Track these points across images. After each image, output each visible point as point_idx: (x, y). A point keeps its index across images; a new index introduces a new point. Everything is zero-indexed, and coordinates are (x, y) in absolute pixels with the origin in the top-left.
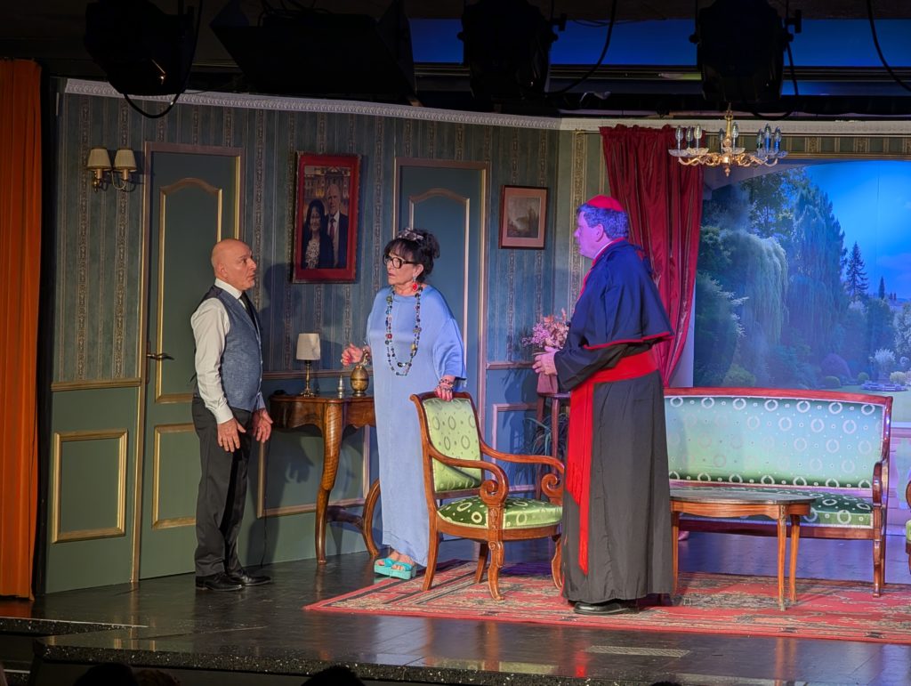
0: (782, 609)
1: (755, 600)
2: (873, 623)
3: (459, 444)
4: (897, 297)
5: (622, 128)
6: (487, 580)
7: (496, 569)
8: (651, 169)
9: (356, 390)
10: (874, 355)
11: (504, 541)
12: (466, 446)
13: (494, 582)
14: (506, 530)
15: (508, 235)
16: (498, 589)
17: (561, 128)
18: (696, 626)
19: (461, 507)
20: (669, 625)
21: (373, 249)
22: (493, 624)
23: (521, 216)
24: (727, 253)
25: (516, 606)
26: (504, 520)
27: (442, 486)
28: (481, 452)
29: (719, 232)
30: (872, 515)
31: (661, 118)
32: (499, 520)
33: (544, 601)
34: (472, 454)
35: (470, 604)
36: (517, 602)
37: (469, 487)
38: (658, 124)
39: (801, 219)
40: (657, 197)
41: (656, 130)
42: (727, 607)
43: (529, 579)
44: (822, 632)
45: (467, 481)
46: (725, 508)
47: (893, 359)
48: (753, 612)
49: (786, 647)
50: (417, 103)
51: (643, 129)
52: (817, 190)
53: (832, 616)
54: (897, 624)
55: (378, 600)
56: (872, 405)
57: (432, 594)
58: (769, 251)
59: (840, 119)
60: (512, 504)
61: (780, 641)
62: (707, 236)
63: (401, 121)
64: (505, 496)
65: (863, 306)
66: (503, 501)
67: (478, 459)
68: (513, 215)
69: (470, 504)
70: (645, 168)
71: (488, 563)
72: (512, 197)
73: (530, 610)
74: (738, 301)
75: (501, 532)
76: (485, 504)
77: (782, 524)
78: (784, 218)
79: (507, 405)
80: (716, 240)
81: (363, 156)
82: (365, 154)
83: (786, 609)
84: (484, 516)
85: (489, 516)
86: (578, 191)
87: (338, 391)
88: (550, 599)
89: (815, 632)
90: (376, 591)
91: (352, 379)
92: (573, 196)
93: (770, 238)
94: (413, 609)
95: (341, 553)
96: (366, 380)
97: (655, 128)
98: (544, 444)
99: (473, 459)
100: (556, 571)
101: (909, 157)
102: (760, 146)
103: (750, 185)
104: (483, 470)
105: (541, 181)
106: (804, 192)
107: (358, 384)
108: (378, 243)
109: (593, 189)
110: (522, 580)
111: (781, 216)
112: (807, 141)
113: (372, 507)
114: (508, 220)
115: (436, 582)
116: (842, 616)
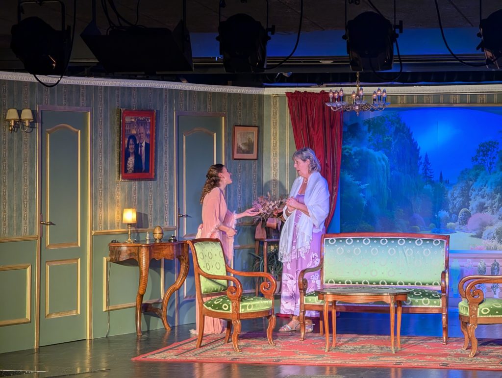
0: (394, 352)
1: (378, 348)
2: (444, 359)
3: (214, 267)
4: (450, 182)
5: (297, 93)
6: (232, 341)
7: (236, 335)
8: (314, 115)
9: (156, 239)
10: (438, 214)
11: (240, 320)
12: (218, 268)
13: (236, 342)
14: (241, 314)
15: (237, 153)
16: (238, 346)
17: (265, 94)
18: (347, 363)
19: (217, 302)
20: (333, 362)
21: (164, 161)
22: (236, 365)
23: (244, 142)
24: (356, 160)
25: (248, 355)
26: (241, 308)
27: (206, 290)
28: (227, 271)
29: (352, 148)
30: (441, 300)
31: (319, 87)
32: (237, 308)
33: (263, 352)
34: (222, 272)
35: (223, 355)
36: (249, 353)
37: (220, 290)
38: (317, 90)
39: (396, 141)
40: (317, 131)
41: (316, 93)
42: (363, 353)
43: (254, 340)
44: (416, 364)
45: (219, 287)
46: (361, 298)
47: (448, 216)
48: (377, 355)
49: (396, 372)
50: (185, 81)
51: (309, 93)
52: (405, 124)
53: (421, 356)
54: (456, 358)
55: (172, 354)
56: (439, 240)
57: (201, 350)
58: (379, 158)
59: (416, 85)
60: (244, 299)
61: (393, 370)
62: (346, 151)
63: (177, 91)
64: (241, 294)
65: (431, 187)
66: (239, 298)
67: (225, 275)
68: (240, 141)
69: (222, 300)
70: (311, 114)
71: (232, 332)
72: (239, 131)
73: (256, 356)
74: (363, 186)
75: (239, 314)
76: (230, 299)
77: (392, 306)
78: (387, 140)
79: (239, 246)
80: (350, 153)
81: (157, 111)
82: (158, 109)
83: (396, 352)
84: (229, 306)
85: (232, 306)
86: (275, 128)
87: (146, 240)
88: (267, 351)
89: (412, 364)
90: (171, 349)
91: (154, 233)
92: (272, 130)
93: (380, 151)
94: (192, 358)
95: (150, 329)
96: (162, 233)
97: (316, 92)
98: (259, 267)
99: (222, 275)
100: (269, 335)
101: (455, 105)
102: (375, 100)
103: (368, 122)
104: (228, 281)
105: (255, 123)
106: (398, 126)
107: (158, 236)
108: (166, 158)
109: (283, 126)
110: (250, 341)
111: (385, 139)
112: (399, 98)
113: (166, 303)
114: (237, 144)
115: (203, 343)
116: (426, 355)
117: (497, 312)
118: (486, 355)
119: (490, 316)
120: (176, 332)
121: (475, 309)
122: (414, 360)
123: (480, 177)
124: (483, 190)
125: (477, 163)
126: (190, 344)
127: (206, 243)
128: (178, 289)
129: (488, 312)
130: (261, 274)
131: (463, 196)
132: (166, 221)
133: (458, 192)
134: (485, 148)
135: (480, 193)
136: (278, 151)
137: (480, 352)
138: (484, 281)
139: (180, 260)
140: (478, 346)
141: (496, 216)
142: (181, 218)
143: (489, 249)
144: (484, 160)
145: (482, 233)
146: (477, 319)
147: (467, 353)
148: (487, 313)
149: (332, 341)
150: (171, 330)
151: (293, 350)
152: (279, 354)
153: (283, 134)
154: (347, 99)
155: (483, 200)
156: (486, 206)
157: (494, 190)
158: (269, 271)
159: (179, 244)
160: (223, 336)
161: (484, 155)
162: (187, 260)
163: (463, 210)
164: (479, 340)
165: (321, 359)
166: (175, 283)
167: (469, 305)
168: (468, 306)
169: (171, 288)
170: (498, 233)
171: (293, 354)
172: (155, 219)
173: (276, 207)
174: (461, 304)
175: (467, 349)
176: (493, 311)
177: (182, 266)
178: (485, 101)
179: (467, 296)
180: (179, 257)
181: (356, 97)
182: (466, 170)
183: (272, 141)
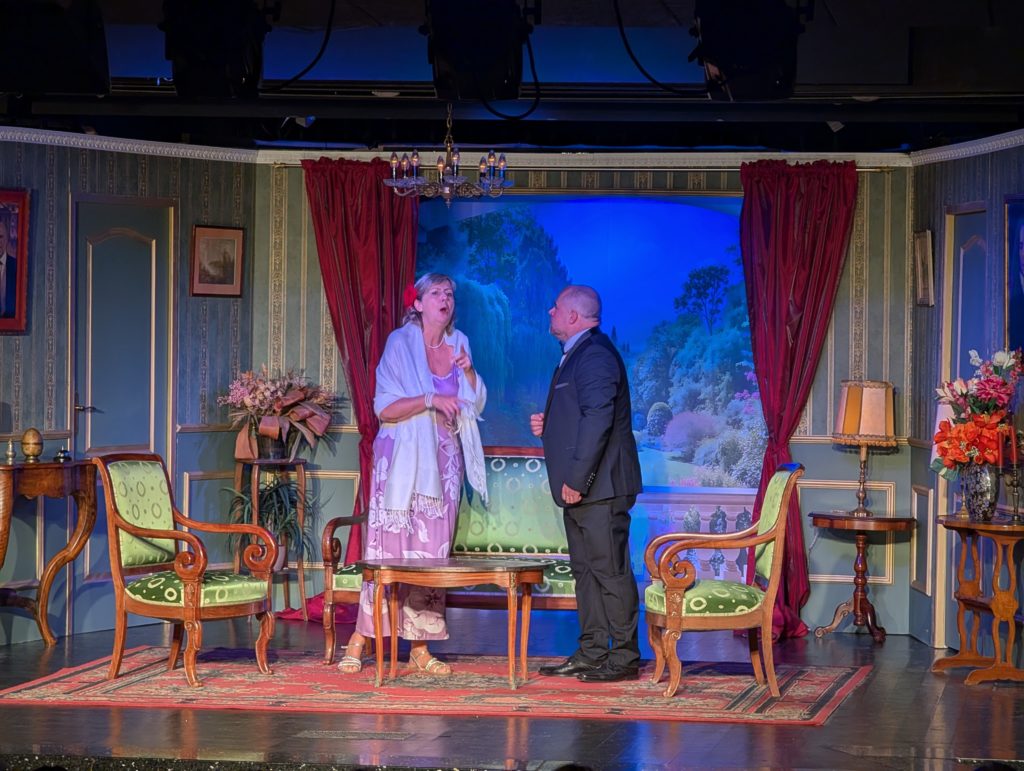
0: (513, 688)
1: (482, 680)
2: (613, 699)
3: (149, 512)
4: (631, 348)
5: (325, 161)
6: (183, 666)
7: (193, 653)
8: (360, 207)
9: (28, 456)
11: (202, 621)
12: (157, 515)
13: (191, 668)
14: (204, 608)
15: (200, 282)
16: (196, 675)
17: (258, 162)
18: (420, 707)
19: (153, 584)
20: (389, 707)
21: (46, 296)
22: (190, 713)
23: (215, 260)
25: (216, 693)
26: (202, 596)
27: (130, 560)
28: (175, 522)
31: (370, 150)
32: (196, 597)
33: (248, 686)
34: (165, 523)
35: (163, 692)
36: (217, 689)
37: (161, 560)
38: (366, 156)
39: (525, 263)
40: (366, 238)
41: (364, 163)
43: (229, 664)
44: (557, 710)
45: (158, 555)
48: (480, 692)
49: (518, 725)
50: (93, 132)
51: (350, 162)
52: (542, 230)
53: (567, 694)
54: (639, 699)
55: (57, 690)
57: (120, 683)
58: (489, 298)
59: (567, 151)
60: (210, 578)
61: (512, 721)
63: (78, 152)
64: (203, 568)
66: (200, 575)
67: (172, 528)
68: (205, 258)
69: (163, 579)
70: (353, 205)
71: (182, 648)
72: (204, 237)
73: (233, 696)
75: (199, 610)
76: (180, 579)
77: (512, 593)
78: (507, 261)
79: (201, 473)
81: (32, 190)
82: (35, 187)
83: (518, 687)
84: (179, 592)
85: (185, 592)
86: (278, 232)
87: (7, 457)
88: (254, 685)
89: (550, 710)
90: (55, 681)
91: (23, 444)
92: (273, 238)
93: (492, 284)
94: (99, 699)
95: (13, 642)
96: (40, 444)
97: (363, 160)
98: (243, 516)
99: (166, 528)
100: (261, 656)
101: (643, 193)
102: (483, 175)
103: (469, 225)
104: (177, 540)
105: (237, 221)
106: (528, 233)
107: (31, 448)
108: (51, 289)
109: (295, 230)
110: (222, 665)
111: (503, 259)
112: (532, 176)
113: (47, 589)
114: (200, 265)
115: (124, 669)
116: (579, 693)
117: (721, 607)
118: (697, 692)
119: (707, 614)
120: (67, 646)
121: (678, 600)
122: (554, 702)
123: (690, 340)
124: (697, 365)
125: (686, 310)
126: (95, 671)
127: (132, 464)
128: (73, 560)
129: (703, 606)
130: (246, 528)
131: (656, 377)
132: (50, 420)
133: (646, 369)
134: (701, 281)
135: (690, 371)
136: (284, 279)
137: (686, 688)
138: (696, 544)
139: (77, 499)
140: (682, 675)
141: (722, 419)
142: (81, 414)
143: (706, 484)
144: (699, 306)
145: (693, 452)
146: (681, 619)
147: (661, 689)
148: (701, 608)
149: (389, 666)
150: (57, 644)
151: (309, 684)
152: (280, 691)
153: (294, 245)
154: (426, 174)
155: (696, 386)
156: (702, 397)
157: (719, 367)
158: (261, 523)
159: (76, 466)
160: (166, 656)
161: (700, 295)
162: (92, 499)
163: (656, 406)
164: (685, 664)
165: (365, 700)
166: (66, 547)
167: (665, 592)
168: (663, 595)
169: (58, 558)
170: (724, 452)
171: (309, 690)
172: (27, 415)
173: (279, 393)
174: (650, 590)
175: (660, 681)
176: (713, 604)
177: (81, 512)
178: (704, 184)
179: (662, 574)
180: (75, 493)
181: (445, 167)
182: (664, 324)
183: (272, 259)
